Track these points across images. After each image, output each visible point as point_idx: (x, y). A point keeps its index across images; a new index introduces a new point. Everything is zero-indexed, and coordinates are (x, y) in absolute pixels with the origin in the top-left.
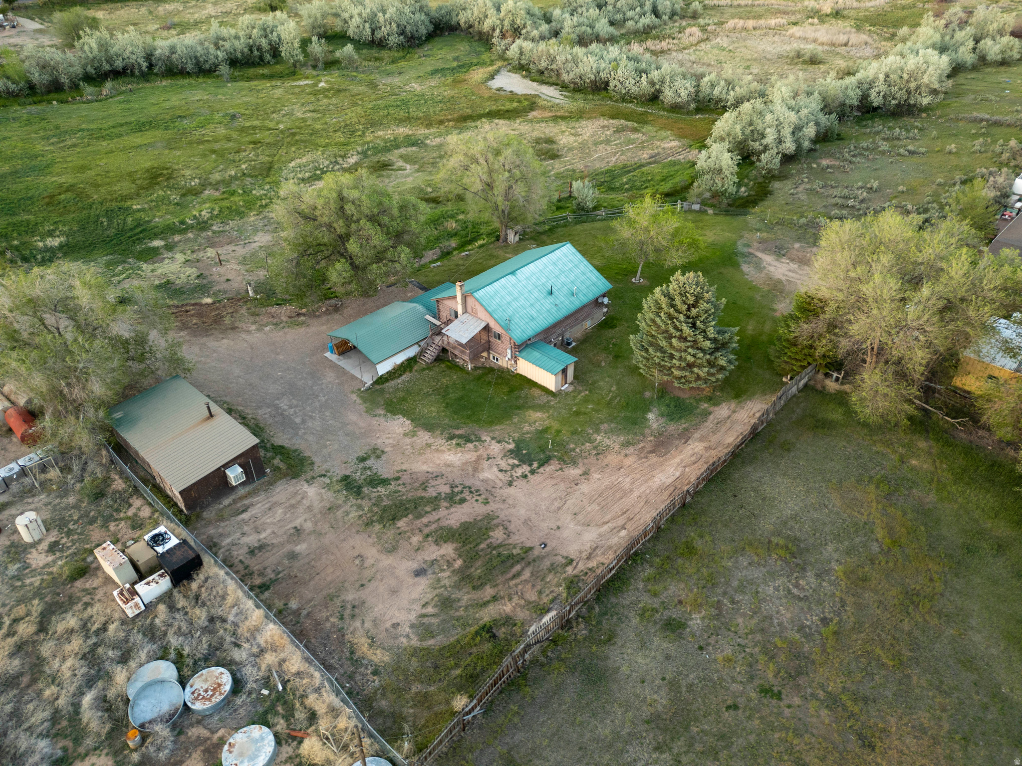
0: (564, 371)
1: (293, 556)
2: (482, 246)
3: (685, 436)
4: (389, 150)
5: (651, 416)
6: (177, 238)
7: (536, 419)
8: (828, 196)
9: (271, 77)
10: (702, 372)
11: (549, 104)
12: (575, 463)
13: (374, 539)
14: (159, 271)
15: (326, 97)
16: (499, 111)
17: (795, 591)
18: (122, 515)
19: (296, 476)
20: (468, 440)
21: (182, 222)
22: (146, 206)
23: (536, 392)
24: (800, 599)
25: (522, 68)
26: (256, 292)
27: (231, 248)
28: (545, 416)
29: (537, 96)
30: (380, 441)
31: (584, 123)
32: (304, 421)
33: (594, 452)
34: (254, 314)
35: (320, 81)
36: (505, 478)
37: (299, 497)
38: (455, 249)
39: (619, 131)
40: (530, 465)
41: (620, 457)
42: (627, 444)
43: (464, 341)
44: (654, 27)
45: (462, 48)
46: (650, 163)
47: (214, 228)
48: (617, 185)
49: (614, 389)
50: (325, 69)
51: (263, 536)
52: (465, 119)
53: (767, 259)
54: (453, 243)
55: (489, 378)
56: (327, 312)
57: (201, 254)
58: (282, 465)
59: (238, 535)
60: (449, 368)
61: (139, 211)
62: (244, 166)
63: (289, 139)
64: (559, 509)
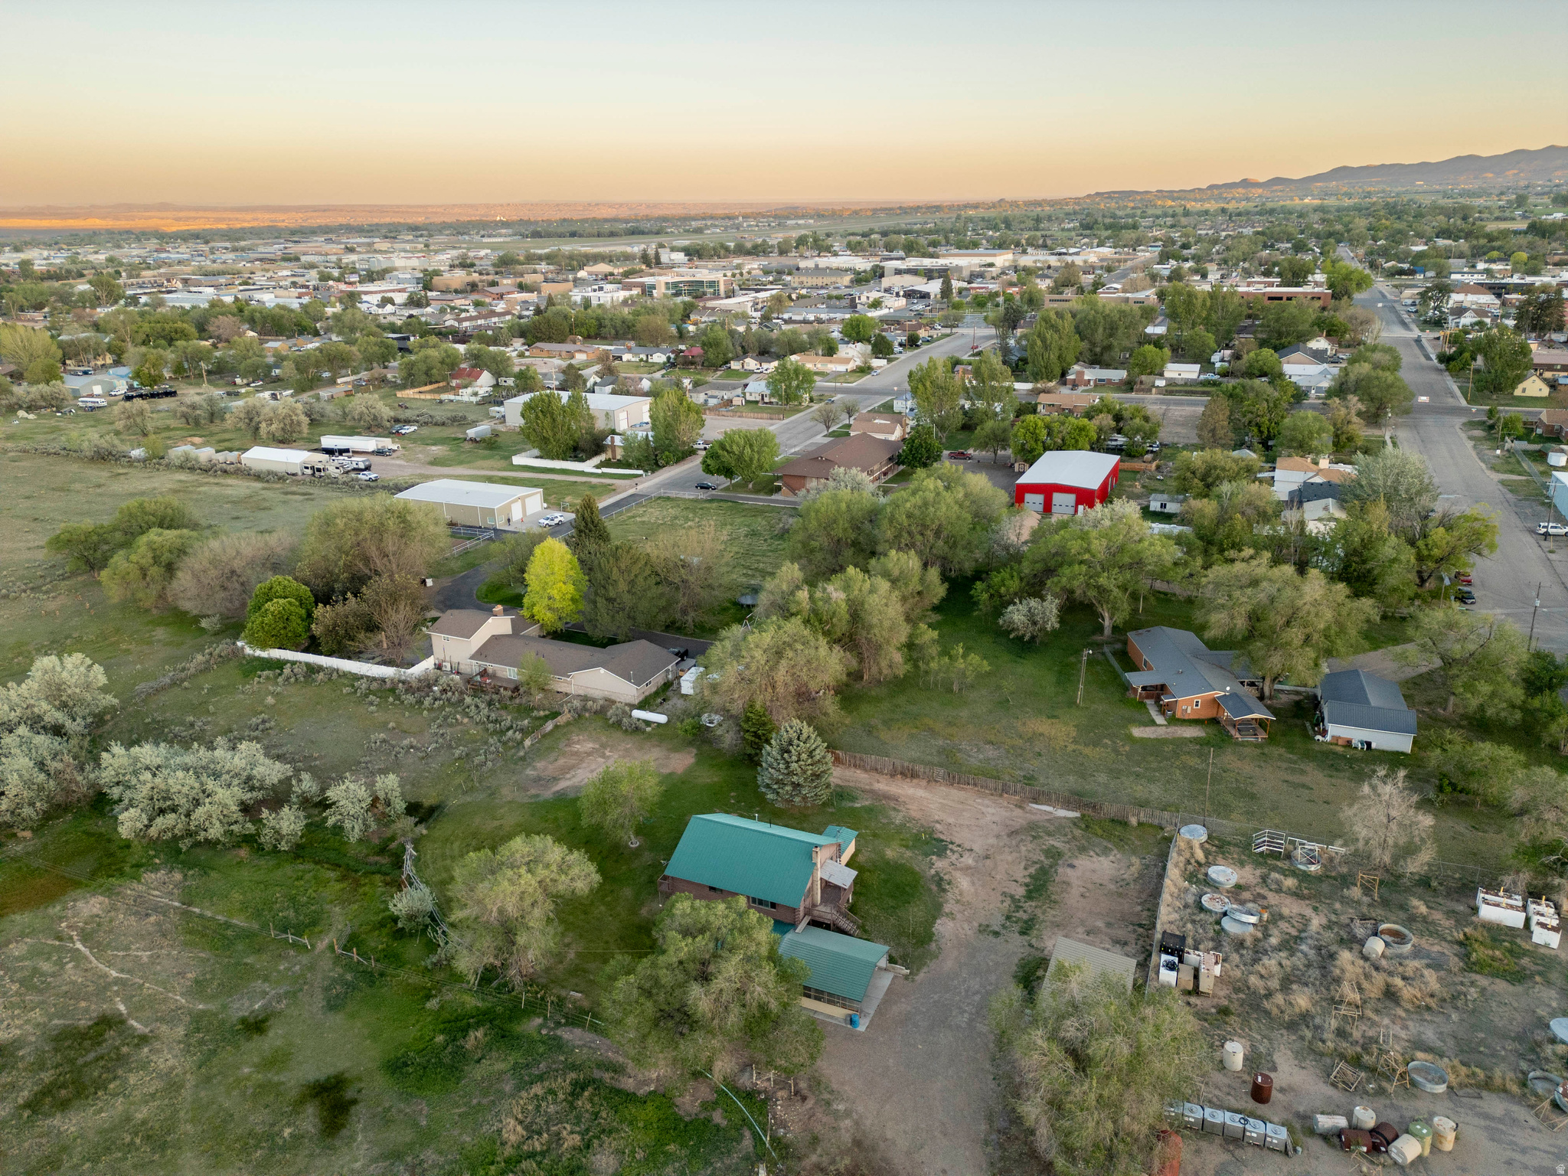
3: (869, 790)
7: (895, 852)
12: (930, 828)
23: (861, 859)
28: (888, 849)
30: (969, 933)
33: (914, 822)
36: (966, 853)
40: (947, 845)
41: (911, 811)
42: (897, 810)
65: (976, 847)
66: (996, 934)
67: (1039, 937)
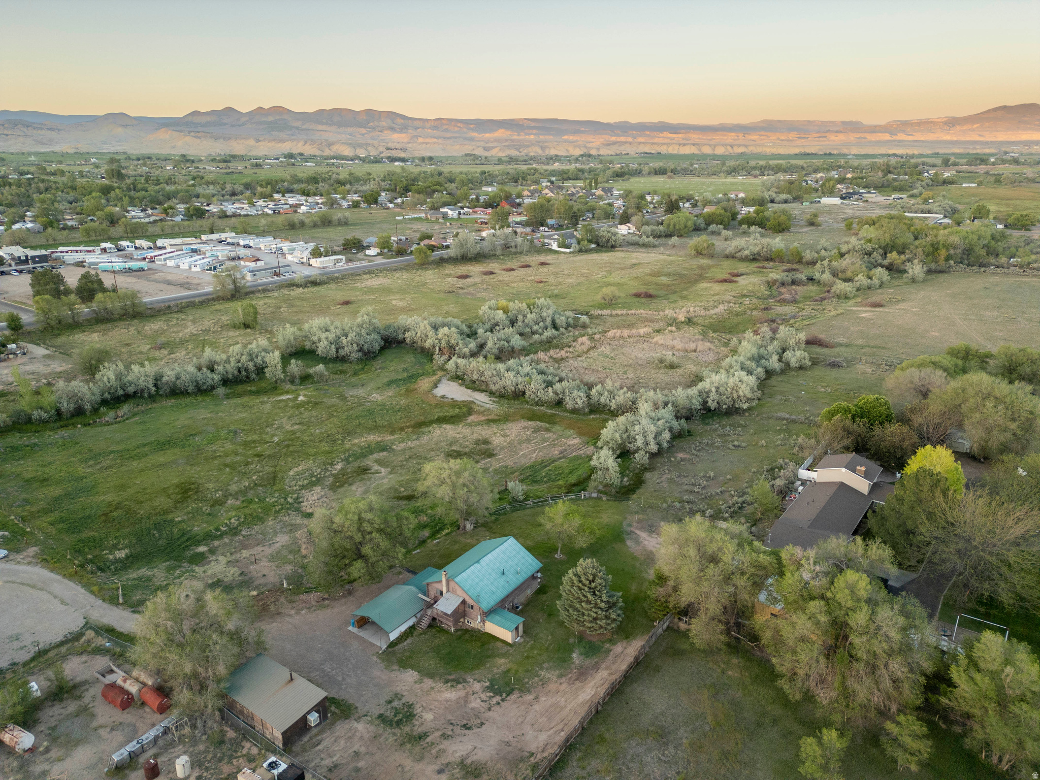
0: (517, 628)
1: (357, 770)
2: (447, 534)
3: (596, 667)
4: (366, 456)
5: (574, 655)
6: (216, 543)
7: (502, 663)
8: (682, 484)
9: (258, 393)
10: (603, 623)
11: (483, 409)
12: (529, 692)
13: (407, 754)
14: (209, 572)
15: (307, 409)
16: (446, 417)
17: (663, 758)
18: (239, 754)
19: (347, 717)
20: (459, 683)
21: (217, 529)
22: (185, 517)
23: (499, 644)
24: (665, 762)
25: (458, 378)
26: (289, 584)
27: (260, 548)
28: (507, 661)
29: (472, 402)
30: (398, 688)
31: (510, 425)
32: (344, 679)
33: (541, 683)
34: (292, 602)
35: (299, 395)
36: (486, 705)
37: (353, 732)
38: (429, 538)
39: (536, 431)
40: (501, 696)
41: (557, 685)
42: (561, 676)
43: (449, 612)
44: (555, 338)
45: (409, 359)
46: (560, 458)
47: (243, 533)
48: (539, 478)
49: (550, 638)
50: (301, 384)
51: (335, 759)
52: (420, 425)
53: (643, 535)
54: (426, 533)
55: (467, 636)
56: (344, 596)
57: (238, 555)
58: (337, 711)
59: (318, 760)
60: (439, 632)
61: (180, 522)
62: (254, 478)
63: (284, 450)
64: (522, 722)
65: (490, 714)
66: (390, 702)
67: (371, 722)
